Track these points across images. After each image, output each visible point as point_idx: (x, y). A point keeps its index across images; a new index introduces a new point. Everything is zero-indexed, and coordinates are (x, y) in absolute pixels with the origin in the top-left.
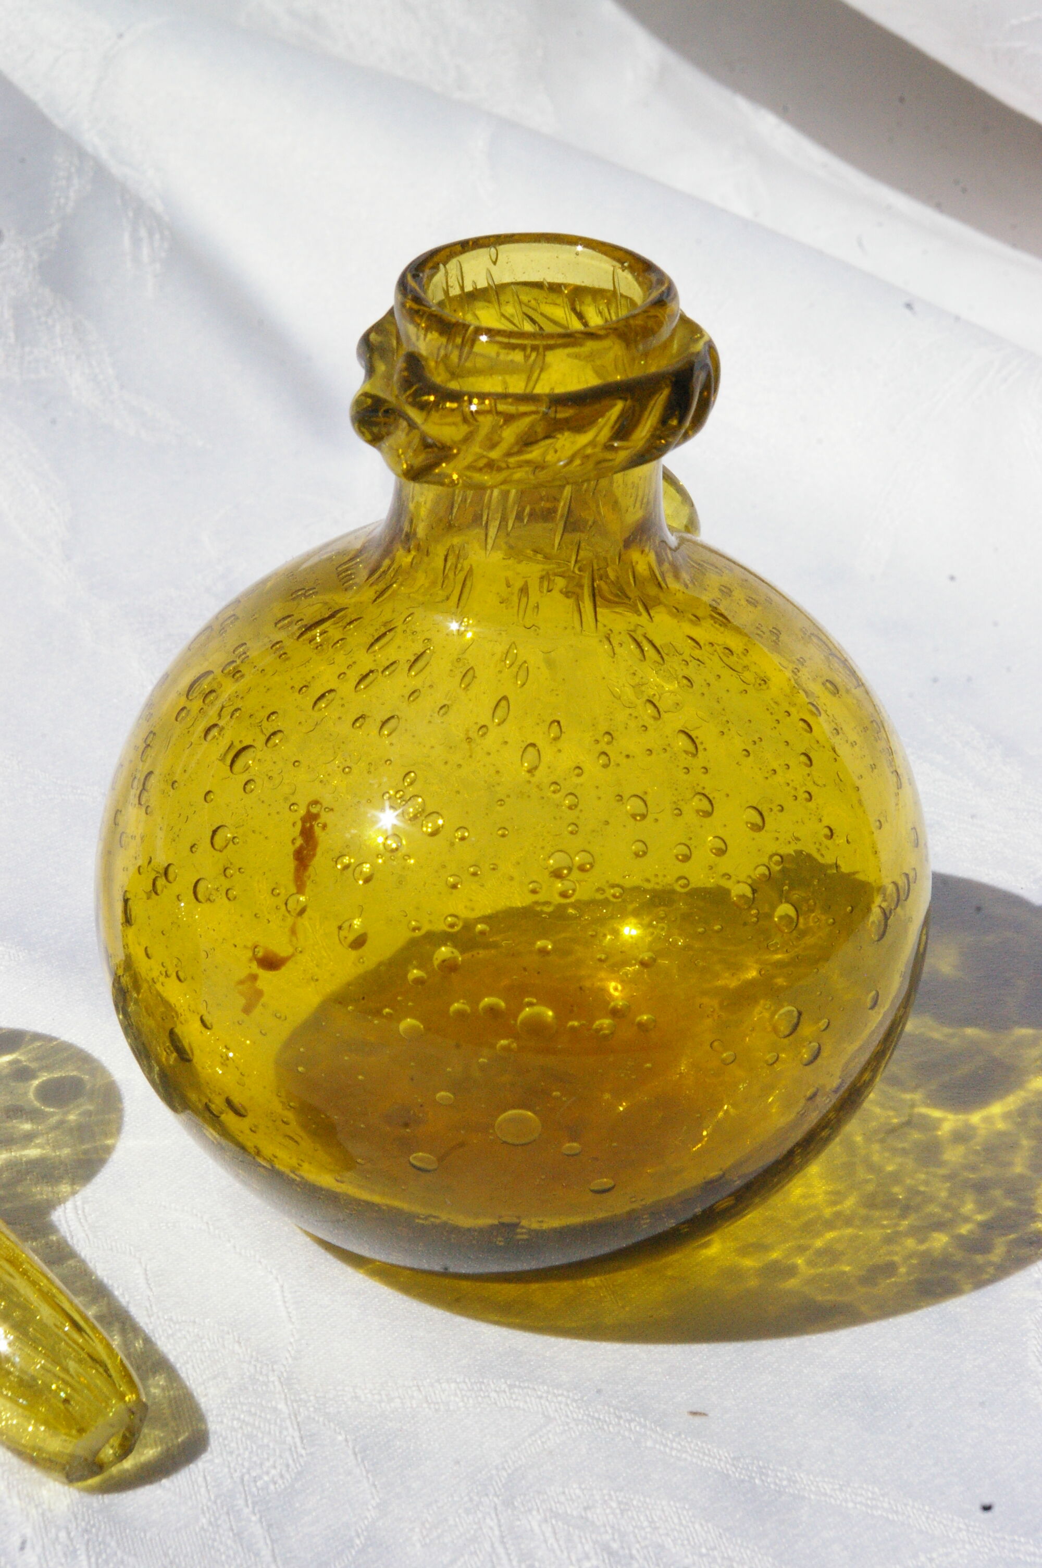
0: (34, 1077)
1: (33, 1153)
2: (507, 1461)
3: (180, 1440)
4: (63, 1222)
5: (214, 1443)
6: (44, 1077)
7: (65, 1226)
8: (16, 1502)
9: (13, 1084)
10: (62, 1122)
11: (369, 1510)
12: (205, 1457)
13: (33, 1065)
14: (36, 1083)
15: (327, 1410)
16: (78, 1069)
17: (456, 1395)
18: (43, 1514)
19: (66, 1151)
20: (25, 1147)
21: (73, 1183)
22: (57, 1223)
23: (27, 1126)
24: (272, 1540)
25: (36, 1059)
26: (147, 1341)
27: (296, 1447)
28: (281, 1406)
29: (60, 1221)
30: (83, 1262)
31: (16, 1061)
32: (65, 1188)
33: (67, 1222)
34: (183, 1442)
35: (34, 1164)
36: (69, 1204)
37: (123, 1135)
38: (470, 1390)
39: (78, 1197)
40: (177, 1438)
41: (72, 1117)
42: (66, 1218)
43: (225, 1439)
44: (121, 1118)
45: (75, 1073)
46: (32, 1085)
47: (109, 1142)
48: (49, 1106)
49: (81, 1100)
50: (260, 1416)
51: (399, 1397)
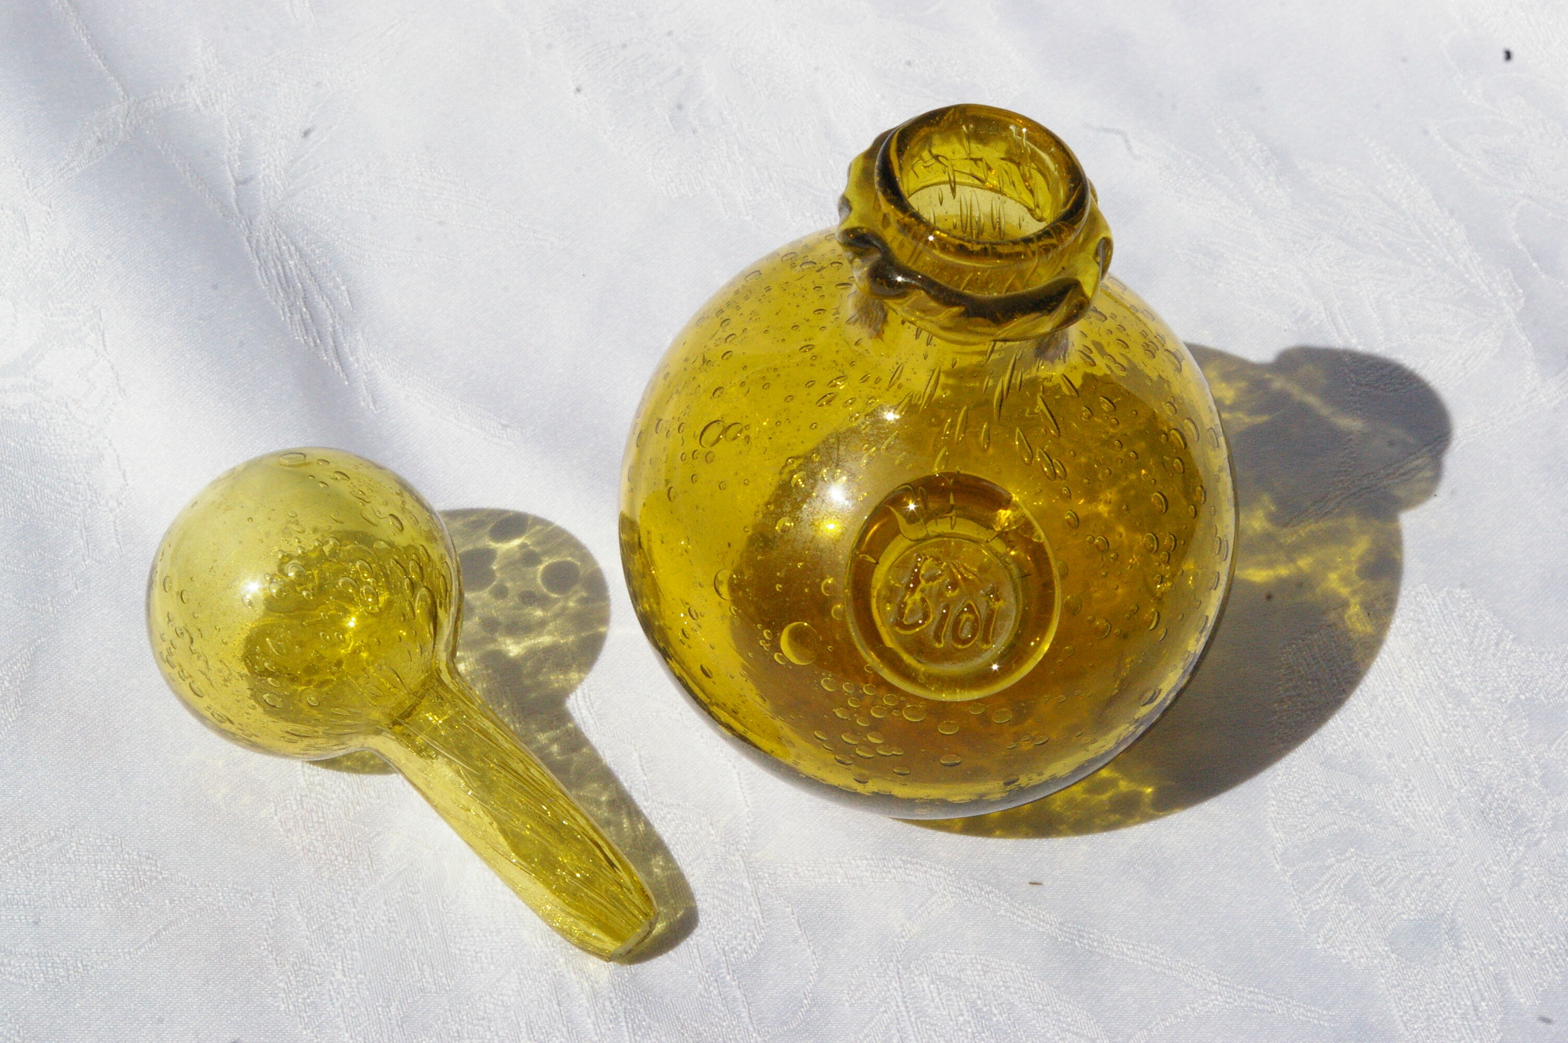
0: (540, 562)
1: (546, 640)
2: (904, 930)
3: (678, 916)
4: (576, 710)
5: (702, 919)
6: (547, 562)
7: (578, 713)
8: (573, 976)
9: (524, 570)
10: (564, 609)
11: (812, 975)
12: (697, 931)
13: (537, 550)
14: (541, 567)
15: (778, 886)
16: (572, 555)
17: (867, 871)
18: (592, 987)
19: (571, 638)
20: (540, 634)
21: (580, 671)
22: (572, 711)
23: (539, 613)
24: (748, 1003)
25: (538, 544)
26: (647, 824)
27: (759, 922)
28: (746, 884)
29: (574, 708)
30: (593, 749)
31: (523, 546)
32: (574, 675)
33: (579, 709)
34: (681, 918)
35: (550, 650)
36: (579, 692)
37: (611, 624)
38: (876, 867)
39: (585, 684)
40: (676, 914)
41: (571, 604)
42: (578, 705)
43: (709, 915)
44: (608, 605)
45: (569, 559)
46: (537, 571)
47: (602, 629)
48: (553, 591)
49: (577, 587)
50: (732, 894)
51: (827, 874)
